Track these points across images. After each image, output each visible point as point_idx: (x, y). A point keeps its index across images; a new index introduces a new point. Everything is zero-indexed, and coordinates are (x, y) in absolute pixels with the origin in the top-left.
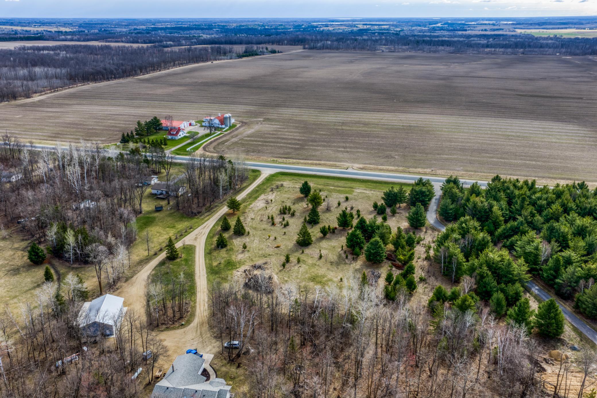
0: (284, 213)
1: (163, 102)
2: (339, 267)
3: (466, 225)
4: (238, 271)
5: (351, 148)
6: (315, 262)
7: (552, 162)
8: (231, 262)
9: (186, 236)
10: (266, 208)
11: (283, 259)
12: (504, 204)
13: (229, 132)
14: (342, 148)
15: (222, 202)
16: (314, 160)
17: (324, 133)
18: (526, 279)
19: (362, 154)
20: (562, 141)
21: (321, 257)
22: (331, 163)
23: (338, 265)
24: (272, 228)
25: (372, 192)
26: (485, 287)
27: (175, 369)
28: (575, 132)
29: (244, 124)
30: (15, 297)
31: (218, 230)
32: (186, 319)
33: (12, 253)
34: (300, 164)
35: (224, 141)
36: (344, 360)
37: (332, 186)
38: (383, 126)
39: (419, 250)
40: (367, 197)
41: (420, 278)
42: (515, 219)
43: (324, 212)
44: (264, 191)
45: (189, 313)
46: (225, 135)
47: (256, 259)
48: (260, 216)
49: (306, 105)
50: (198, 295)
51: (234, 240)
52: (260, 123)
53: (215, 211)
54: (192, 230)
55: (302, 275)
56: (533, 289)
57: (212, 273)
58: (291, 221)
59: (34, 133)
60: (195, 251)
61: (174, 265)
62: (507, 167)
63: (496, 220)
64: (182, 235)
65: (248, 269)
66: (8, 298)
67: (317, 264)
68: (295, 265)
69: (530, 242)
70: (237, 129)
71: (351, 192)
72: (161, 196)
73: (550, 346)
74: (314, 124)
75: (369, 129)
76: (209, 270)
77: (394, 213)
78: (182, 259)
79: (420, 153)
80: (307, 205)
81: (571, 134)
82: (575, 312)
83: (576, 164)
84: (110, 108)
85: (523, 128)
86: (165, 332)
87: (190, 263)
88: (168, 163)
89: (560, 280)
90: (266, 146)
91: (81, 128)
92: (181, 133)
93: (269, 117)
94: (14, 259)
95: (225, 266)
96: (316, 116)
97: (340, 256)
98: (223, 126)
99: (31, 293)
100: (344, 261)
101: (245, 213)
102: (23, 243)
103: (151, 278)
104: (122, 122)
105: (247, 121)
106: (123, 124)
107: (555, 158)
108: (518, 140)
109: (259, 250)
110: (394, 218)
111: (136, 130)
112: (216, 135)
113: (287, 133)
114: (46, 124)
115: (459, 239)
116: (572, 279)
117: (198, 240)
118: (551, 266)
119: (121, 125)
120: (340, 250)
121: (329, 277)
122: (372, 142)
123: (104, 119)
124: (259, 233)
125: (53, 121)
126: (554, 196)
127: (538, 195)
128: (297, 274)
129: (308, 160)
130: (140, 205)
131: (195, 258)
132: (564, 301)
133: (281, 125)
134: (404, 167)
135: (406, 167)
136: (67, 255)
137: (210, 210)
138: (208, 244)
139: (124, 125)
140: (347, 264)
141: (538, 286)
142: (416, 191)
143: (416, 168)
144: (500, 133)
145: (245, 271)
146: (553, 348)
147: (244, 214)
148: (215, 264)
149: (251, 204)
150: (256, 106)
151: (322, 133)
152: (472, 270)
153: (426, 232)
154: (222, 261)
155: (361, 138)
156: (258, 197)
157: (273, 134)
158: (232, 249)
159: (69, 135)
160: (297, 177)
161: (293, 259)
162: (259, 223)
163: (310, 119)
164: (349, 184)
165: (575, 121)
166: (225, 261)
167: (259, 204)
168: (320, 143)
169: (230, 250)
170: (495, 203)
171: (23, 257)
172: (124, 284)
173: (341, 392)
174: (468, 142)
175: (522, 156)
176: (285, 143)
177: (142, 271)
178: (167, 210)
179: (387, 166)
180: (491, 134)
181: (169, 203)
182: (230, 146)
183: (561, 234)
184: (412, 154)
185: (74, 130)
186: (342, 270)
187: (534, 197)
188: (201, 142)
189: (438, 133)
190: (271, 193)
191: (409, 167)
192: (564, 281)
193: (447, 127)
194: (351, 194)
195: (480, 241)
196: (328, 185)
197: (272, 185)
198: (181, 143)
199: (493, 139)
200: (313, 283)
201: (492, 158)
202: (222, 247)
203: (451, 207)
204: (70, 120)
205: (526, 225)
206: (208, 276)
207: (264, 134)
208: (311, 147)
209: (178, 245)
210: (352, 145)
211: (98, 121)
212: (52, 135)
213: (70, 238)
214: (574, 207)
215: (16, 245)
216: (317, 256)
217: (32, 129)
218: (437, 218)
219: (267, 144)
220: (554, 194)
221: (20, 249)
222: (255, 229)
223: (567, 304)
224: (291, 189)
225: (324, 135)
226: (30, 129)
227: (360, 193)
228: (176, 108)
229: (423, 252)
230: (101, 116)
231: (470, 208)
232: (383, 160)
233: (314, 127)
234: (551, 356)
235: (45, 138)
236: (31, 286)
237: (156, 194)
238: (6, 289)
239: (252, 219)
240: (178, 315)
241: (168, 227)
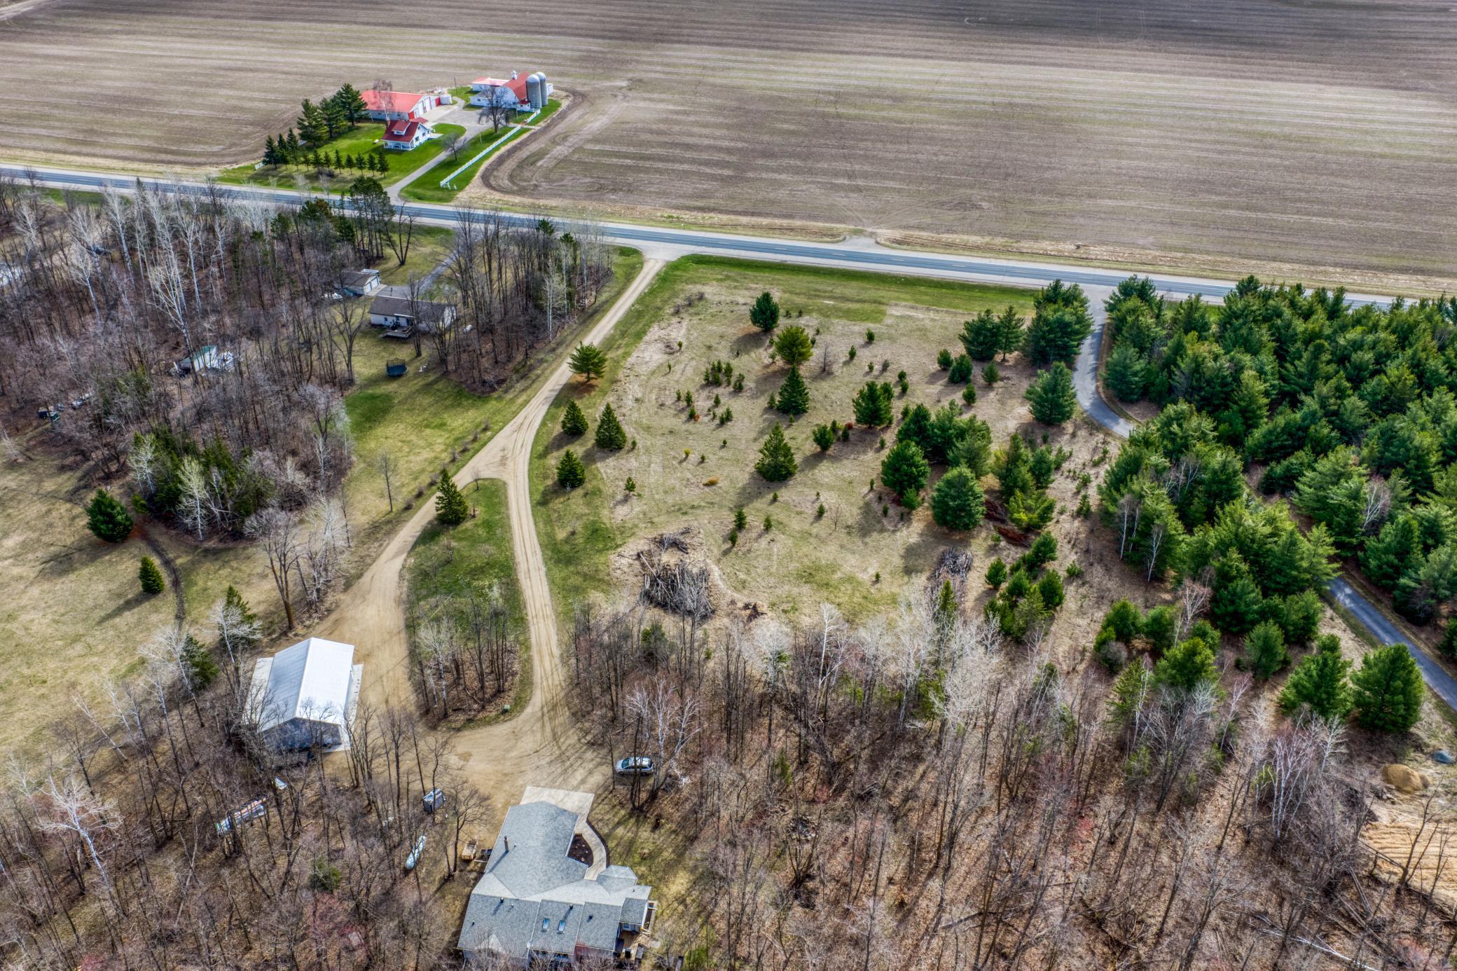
0: (716, 383)
1: (354, 27)
2: (867, 540)
3: (1180, 426)
4: (620, 555)
5: (865, 175)
6: (807, 527)
7: (1376, 220)
8: (601, 529)
9: (477, 451)
10: (670, 367)
11: (730, 519)
12: (1267, 359)
13: (542, 124)
14: (843, 176)
15: (554, 350)
16: (775, 216)
17: (792, 127)
18: (1327, 574)
19: (897, 197)
20: (1397, 152)
21: (821, 512)
22: (820, 224)
23: (864, 535)
24: (690, 426)
25: (932, 314)
26: (1232, 602)
27: (510, 846)
28: (1432, 121)
29: (579, 97)
30: (76, 639)
31: (555, 433)
32: (512, 694)
33: (44, 509)
34: (740, 230)
35: (533, 155)
36: (906, 800)
37: (830, 298)
38: (945, 106)
39: (1061, 489)
40: (919, 330)
41: (1068, 571)
42: (1295, 404)
43: (815, 378)
44: (656, 315)
45: (517, 678)
46: (534, 137)
47: (663, 518)
48: (655, 391)
49: (734, 34)
50: (532, 628)
51: (599, 465)
52: (620, 97)
53: (538, 376)
54: (489, 433)
55: (780, 563)
56: (1340, 596)
57: (558, 561)
58: (736, 405)
59: (25, 130)
60: (506, 497)
61: (461, 539)
62: (1264, 236)
63: (1249, 405)
64: (465, 449)
65: (646, 548)
66: (60, 643)
67: (814, 531)
68: (760, 536)
69: (1339, 476)
70: (563, 116)
71: (877, 316)
72: (397, 333)
73: (1384, 753)
74: (762, 99)
75: (908, 116)
76: (550, 553)
77: (991, 379)
78: (478, 520)
79: (1044, 192)
80: (773, 357)
81: (1420, 129)
82: (1440, 658)
83: (1436, 224)
84: (216, 48)
85: (1299, 112)
86: (466, 733)
87: (498, 532)
88: (399, 228)
89: (1410, 578)
90: (647, 170)
91: (151, 115)
92: (418, 133)
93: (643, 76)
94: (51, 525)
95: (588, 540)
96: (765, 71)
97: (867, 509)
98: (527, 108)
99: (114, 627)
100: (879, 522)
101: (616, 381)
102: (65, 477)
103: (408, 576)
104: (256, 95)
105: (586, 89)
106: (261, 100)
107: (1383, 208)
108: (1288, 149)
109: (666, 492)
110: (992, 395)
111: (300, 124)
112: (509, 134)
113: (696, 130)
114: (53, 100)
115: (1165, 468)
116: (1441, 581)
117: (510, 464)
118: (1389, 544)
119: (257, 104)
120: (866, 489)
121: (847, 569)
122: (919, 156)
123: (208, 86)
124: (659, 442)
125: (71, 89)
126: (1393, 337)
127: (1354, 334)
128: (767, 563)
129: (759, 214)
130: (349, 364)
131: (508, 517)
132: (1414, 629)
133: (675, 103)
134: (1004, 235)
135: (1011, 236)
136: (188, 521)
137: (526, 373)
138: (537, 477)
139: (263, 105)
140: (887, 530)
141: (1351, 587)
142: (1046, 322)
143: (1036, 238)
144: (1241, 127)
145: (638, 556)
146: (1391, 759)
147: (614, 386)
148: (561, 535)
149: (627, 354)
150: (603, 37)
151: (786, 126)
152: (1201, 558)
153: (1074, 435)
154: (579, 529)
155: (889, 146)
156: (645, 333)
157: (659, 133)
158: (597, 492)
159: (121, 135)
160: (737, 270)
161: (754, 519)
162: (656, 413)
163: (751, 83)
164: (872, 292)
165: (1432, 86)
166: (585, 527)
167: (649, 354)
168: (786, 162)
169: (594, 493)
170: (1247, 359)
171: (74, 518)
172: (342, 597)
173: (906, 890)
174: (1162, 158)
175: (1300, 200)
176: (693, 161)
177: (384, 557)
178: (417, 375)
179: (963, 233)
180: (1219, 131)
181: (419, 354)
182: (551, 171)
183: (1412, 453)
184: (1023, 196)
185: (133, 119)
186: (877, 550)
187: (1342, 341)
188: (474, 160)
189: (1084, 126)
190: (675, 320)
191: (1020, 237)
192: (1418, 581)
193: (1106, 107)
194: (880, 321)
195: (1215, 472)
196: (817, 294)
197: (675, 295)
198: (422, 162)
199: (1225, 147)
200: (808, 586)
201: (1225, 206)
202: (573, 487)
203: (1137, 367)
204: (117, 89)
205: (1324, 421)
206: (549, 570)
207: (637, 130)
208: (764, 175)
209: (462, 480)
210: (867, 168)
211: (191, 89)
212: (74, 136)
213: (193, 480)
214: (1443, 370)
215: (49, 485)
216: (811, 511)
217: (19, 116)
218: (1097, 392)
219: (648, 164)
220: (1393, 332)
221: (62, 494)
222: (648, 429)
223: (1423, 636)
224: (725, 308)
225: (793, 133)
226: (11, 115)
227: (902, 317)
228: (392, 48)
229: (1070, 494)
230: (196, 74)
231: (1186, 371)
232: (950, 216)
233: (763, 107)
234: (1387, 779)
235: (59, 146)
236: (112, 606)
237: (381, 325)
238: (50, 617)
239: (637, 400)
240: (490, 683)
241: (427, 426)
